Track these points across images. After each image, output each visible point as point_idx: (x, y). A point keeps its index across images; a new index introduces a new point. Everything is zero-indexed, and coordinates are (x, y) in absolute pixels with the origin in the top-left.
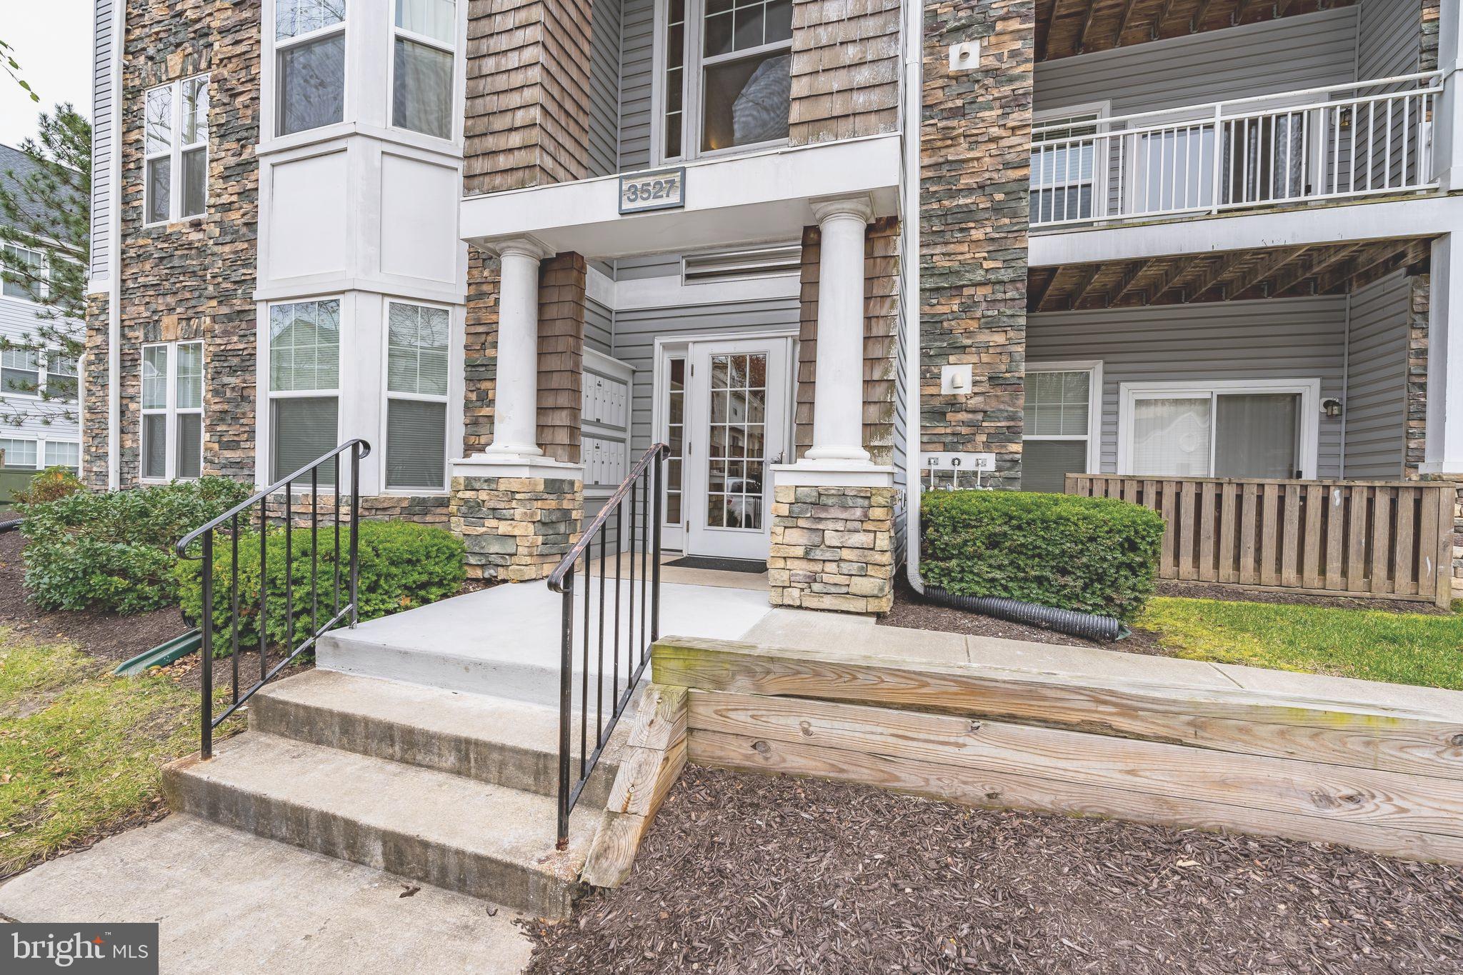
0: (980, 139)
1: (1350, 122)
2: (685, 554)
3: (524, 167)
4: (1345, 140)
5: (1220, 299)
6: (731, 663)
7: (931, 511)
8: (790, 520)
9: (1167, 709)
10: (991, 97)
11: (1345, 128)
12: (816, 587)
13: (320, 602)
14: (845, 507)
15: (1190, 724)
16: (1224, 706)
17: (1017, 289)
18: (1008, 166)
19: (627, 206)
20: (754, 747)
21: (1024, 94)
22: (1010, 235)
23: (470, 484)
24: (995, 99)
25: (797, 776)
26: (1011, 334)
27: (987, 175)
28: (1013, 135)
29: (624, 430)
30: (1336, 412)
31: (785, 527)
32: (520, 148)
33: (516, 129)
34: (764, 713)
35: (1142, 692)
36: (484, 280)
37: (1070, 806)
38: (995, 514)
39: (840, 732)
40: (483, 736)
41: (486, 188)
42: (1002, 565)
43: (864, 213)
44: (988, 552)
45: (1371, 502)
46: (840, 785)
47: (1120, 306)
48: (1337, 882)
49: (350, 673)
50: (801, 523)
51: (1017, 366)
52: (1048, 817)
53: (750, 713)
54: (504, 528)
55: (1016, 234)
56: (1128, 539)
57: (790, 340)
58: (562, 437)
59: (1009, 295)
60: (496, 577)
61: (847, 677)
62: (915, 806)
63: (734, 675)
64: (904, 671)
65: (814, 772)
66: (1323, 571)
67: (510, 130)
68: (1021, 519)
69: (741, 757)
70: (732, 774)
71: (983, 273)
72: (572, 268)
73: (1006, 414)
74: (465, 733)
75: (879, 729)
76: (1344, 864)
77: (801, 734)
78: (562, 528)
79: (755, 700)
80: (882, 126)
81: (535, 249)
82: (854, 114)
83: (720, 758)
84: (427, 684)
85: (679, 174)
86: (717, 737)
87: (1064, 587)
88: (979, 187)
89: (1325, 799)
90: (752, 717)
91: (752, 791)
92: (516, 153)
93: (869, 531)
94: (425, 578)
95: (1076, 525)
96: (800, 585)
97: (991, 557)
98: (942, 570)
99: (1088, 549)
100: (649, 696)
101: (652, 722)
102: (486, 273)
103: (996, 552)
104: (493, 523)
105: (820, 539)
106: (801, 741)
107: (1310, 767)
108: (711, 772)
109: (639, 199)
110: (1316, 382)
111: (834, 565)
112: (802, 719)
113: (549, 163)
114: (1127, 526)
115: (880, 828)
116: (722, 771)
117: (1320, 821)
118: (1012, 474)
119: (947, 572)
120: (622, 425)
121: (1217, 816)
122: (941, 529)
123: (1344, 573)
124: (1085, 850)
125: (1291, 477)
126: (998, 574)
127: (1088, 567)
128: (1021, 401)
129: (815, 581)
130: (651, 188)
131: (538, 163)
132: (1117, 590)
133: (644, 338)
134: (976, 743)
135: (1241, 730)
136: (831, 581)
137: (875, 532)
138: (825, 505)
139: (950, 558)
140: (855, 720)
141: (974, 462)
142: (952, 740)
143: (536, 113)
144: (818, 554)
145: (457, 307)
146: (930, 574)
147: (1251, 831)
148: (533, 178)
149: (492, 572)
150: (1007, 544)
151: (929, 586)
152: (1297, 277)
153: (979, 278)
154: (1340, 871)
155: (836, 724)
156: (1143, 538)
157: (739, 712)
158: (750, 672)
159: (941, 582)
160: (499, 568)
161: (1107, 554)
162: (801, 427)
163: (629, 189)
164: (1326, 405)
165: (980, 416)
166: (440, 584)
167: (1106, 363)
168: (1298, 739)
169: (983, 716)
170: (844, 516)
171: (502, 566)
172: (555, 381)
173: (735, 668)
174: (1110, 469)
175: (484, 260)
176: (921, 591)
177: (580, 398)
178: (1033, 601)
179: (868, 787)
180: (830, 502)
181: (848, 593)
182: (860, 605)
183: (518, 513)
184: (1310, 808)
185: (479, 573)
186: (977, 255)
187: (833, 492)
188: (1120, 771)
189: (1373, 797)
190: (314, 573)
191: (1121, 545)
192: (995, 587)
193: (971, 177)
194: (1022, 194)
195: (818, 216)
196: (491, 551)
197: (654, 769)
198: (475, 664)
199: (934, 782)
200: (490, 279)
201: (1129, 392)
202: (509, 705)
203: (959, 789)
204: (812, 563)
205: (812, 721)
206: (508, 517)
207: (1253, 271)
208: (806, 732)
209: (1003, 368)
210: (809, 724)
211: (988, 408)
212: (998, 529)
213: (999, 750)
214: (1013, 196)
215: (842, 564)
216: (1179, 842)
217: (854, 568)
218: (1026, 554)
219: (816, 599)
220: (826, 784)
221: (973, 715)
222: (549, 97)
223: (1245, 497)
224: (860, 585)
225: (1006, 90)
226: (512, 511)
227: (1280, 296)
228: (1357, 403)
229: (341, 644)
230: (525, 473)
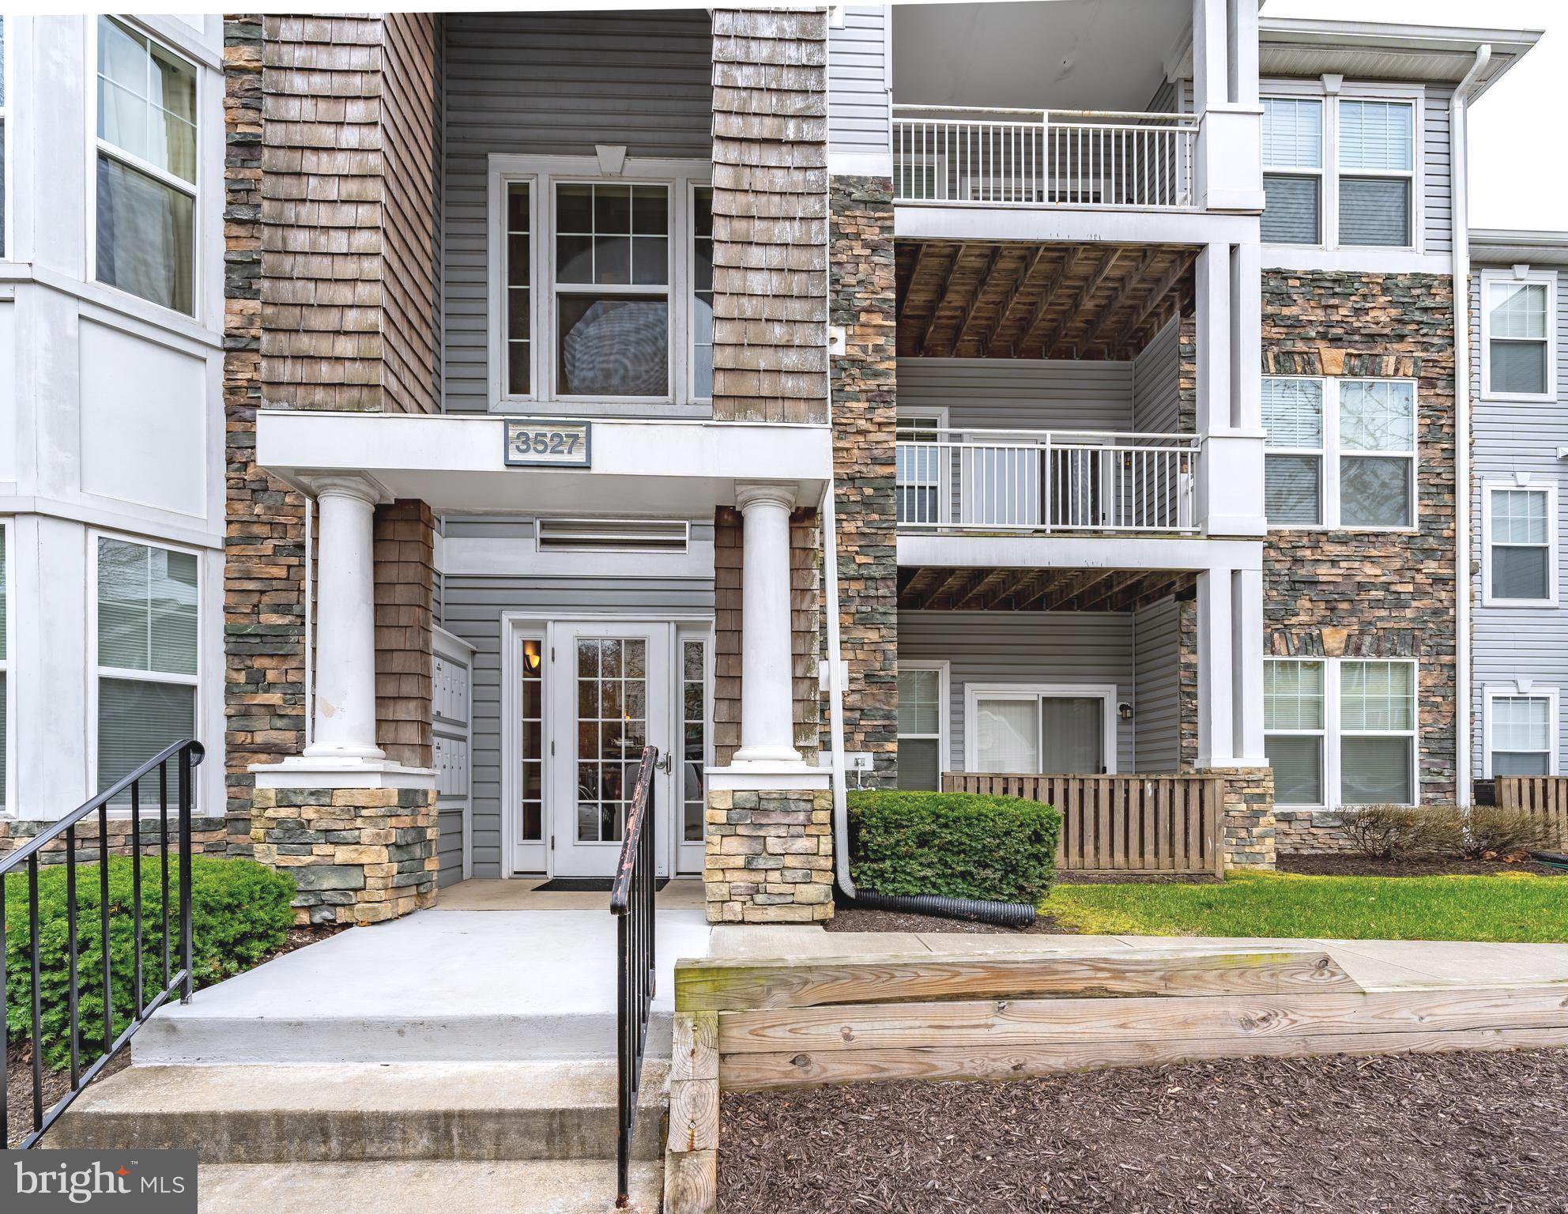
0: (849, 429)
1: (1131, 462)
2: (550, 876)
3: (361, 385)
4: (1128, 477)
5: (1041, 609)
6: (766, 978)
7: (863, 813)
8: (730, 827)
9: (1145, 968)
10: (858, 389)
11: (1128, 468)
12: (759, 898)
13: (115, 974)
14: (787, 812)
15: (1162, 978)
16: (1184, 960)
17: (888, 587)
18: (875, 461)
19: (515, 456)
20: (793, 1062)
21: (888, 392)
22: (880, 532)
23: (285, 798)
24: (861, 391)
25: (839, 1083)
26: (884, 632)
27: (856, 468)
28: (880, 431)
29: (464, 725)
30: (1129, 715)
31: (723, 836)
32: (354, 359)
33: (346, 333)
34: (804, 1025)
35: (1127, 957)
36: (255, 519)
37: (1078, 1064)
38: (924, 814)
39: (880, 1032)
40: (469, 1105)
41: (299, 402)
42: (932, 863)
43: (789, 502)
44: (920, 851)
45: (1171, 792)
46: (884, 1085)
47: (963, 608)
48: (1266, 1082)
49: (197, 1064)
50: (741, 830)
51: (890, 664)
52: (1066, 1077)
53: (789, 1027)
54: (342, 855)
55: (885, 532)
56: (1035, 832)
57: (673, 626)
58: (411, 735)
59: (881, 592)
60: (334, 921)
61: (885, 977)
62: (956, 1089)
63: (769, 990)
64: (938, 964)
65: (856, 1077)
66: (1142, 854)
67: (337, 333)
68: (947, 817)
69: (778, 1076)
70: (773, 1095)
71: (856, 567)
72: (419, 520)
73: (881, 713)
74: (441, 1105)
75: (917, 1023)
76: (1266, 1069)
77: (842, 1040)
78: (417, 851)
79: (794, 1013)
80: (812, 415)
81: (372, 492)
82: (783, 398)
83: (756, 1080)
84: (336, 1060)
85: (584, 429)
86: (753, 1058)
87: (985, 880)
88: (850, 479)
89: (1249, 1023)
90: (791, 1031)
91: (800, 1106)
92: (348, 364)
93: (811, 836)
94: (246, 927)
95: (993, 821)
96: (742, 898)
97: (921, 855)
98: (875, 871)
99: (1004, 843)
100: (681, 1025)
101: (693, 1052)
102: (258, 510)
103: (926, 850)
104: (328, 849)
105: (762, 847)
106: (843, 1047)
107: (1239, 1000)
108: (750, 1097)
109: (532, 451)
110: (1114, 688)
111: (778, 873)
112: (843, 1025)
113: (394, 385)
114: (1034, 820)
115: (938, 1114)
116: (760, 1093)
117: (1247, 1040)
118: (888, 773)
119: (881, 874)
120: (463, 719)
121: (1182, 1050)
122: (874, 831)
123: (1156, 854)
124: (1103, 1096)
125: (1097, 772)
126: (929, 872)
127: (1003, 859)
128: (895, 701)
129: (758, 892)
130: (547, 440)
131: (383, 383)
132: (1027, 878)
133: (489, 612)
134: (1002, 1022)
135: (1196, 978)
136: (776, 891)
137: (818, 836)
138: (765, 810)
139: (883, 860)
140: (895, 1018)
141: (853, 762)
142: (982, 1022)
143: (376, 318)
144: (760, 863)
145: (209, 553)
146: (863, 877)
147: (1205, 1057)
148: (375, 402)
149: (327, 915)
150: (936, 842)
151: (861, 890)
152: (1100, 595)
153: (852, 573)
154: (1266, 1074)
155: (876, 1025)
156: (1047, 830)
157: (777, 1029)
158: (786, 984)
159: (874, 884)
160: (338, 909)
161: (1019, 846)
162: (720, 726)
163: (518, 437)
164: (1122, 708)
165: (857, 715)
166: (262, 937)
167: (952, 663)
168: (1231, 979)
169: (1007, 996)
170: (787, 821)
171: (343, 905)
172: (397, 663)
173: (771, 983)
174: (959, 767)
175: (254, 491)
176: (852, 895)
177: (430, 684)
178: (958, 895)
179: (910, 1081)
180: (771, 806)
181: (793, 903)
182: (805, 914)
183: (367, 834)
184: (1239, 1031)
185: (304, 918)
186: (849, 549)
187: (775, 796)
188: (1115, 1026)
189: (1277, 1015)
190: (104, 932)
191: (1029, 838)
192: (925, 885)
193: (842, 468)
194: (890, 492)
195: (740, 498)
196: (324, 887)
197: (711, 1100)
198: (414, 1024)
199: (968, 1065)
200: (264, 518)
201: (974, 692)
202: (471, 1067)
203: (990, 1066)
204: (753, 873)
205: (853, 1026)
206: (350, 840)
207: (1069, 586)
208: (847, 1037)
209: (878, 665)
210: (850, 1029)
211: (865, 706)
212: (927, 828)
213: (1022, 1025)
214: (881, 493)
215: (786, 873)
216: (1163, 1075)
217: (799, 875)
218: (951, 851)
219: (760, 912)
220: (870, 1085)
221: (999, 996)
222: (392, 301)
223: (1086, 790)
224: (807, 892)
225: (872, 384)
226: (357, 832)
227: (1085, 610)
228: (1142, 707)
229: (180, 1026)
230: (375, 782)
